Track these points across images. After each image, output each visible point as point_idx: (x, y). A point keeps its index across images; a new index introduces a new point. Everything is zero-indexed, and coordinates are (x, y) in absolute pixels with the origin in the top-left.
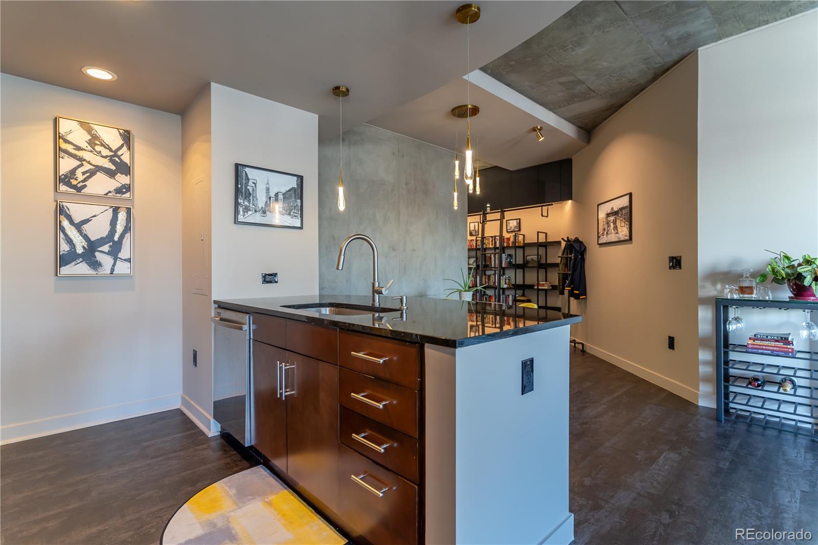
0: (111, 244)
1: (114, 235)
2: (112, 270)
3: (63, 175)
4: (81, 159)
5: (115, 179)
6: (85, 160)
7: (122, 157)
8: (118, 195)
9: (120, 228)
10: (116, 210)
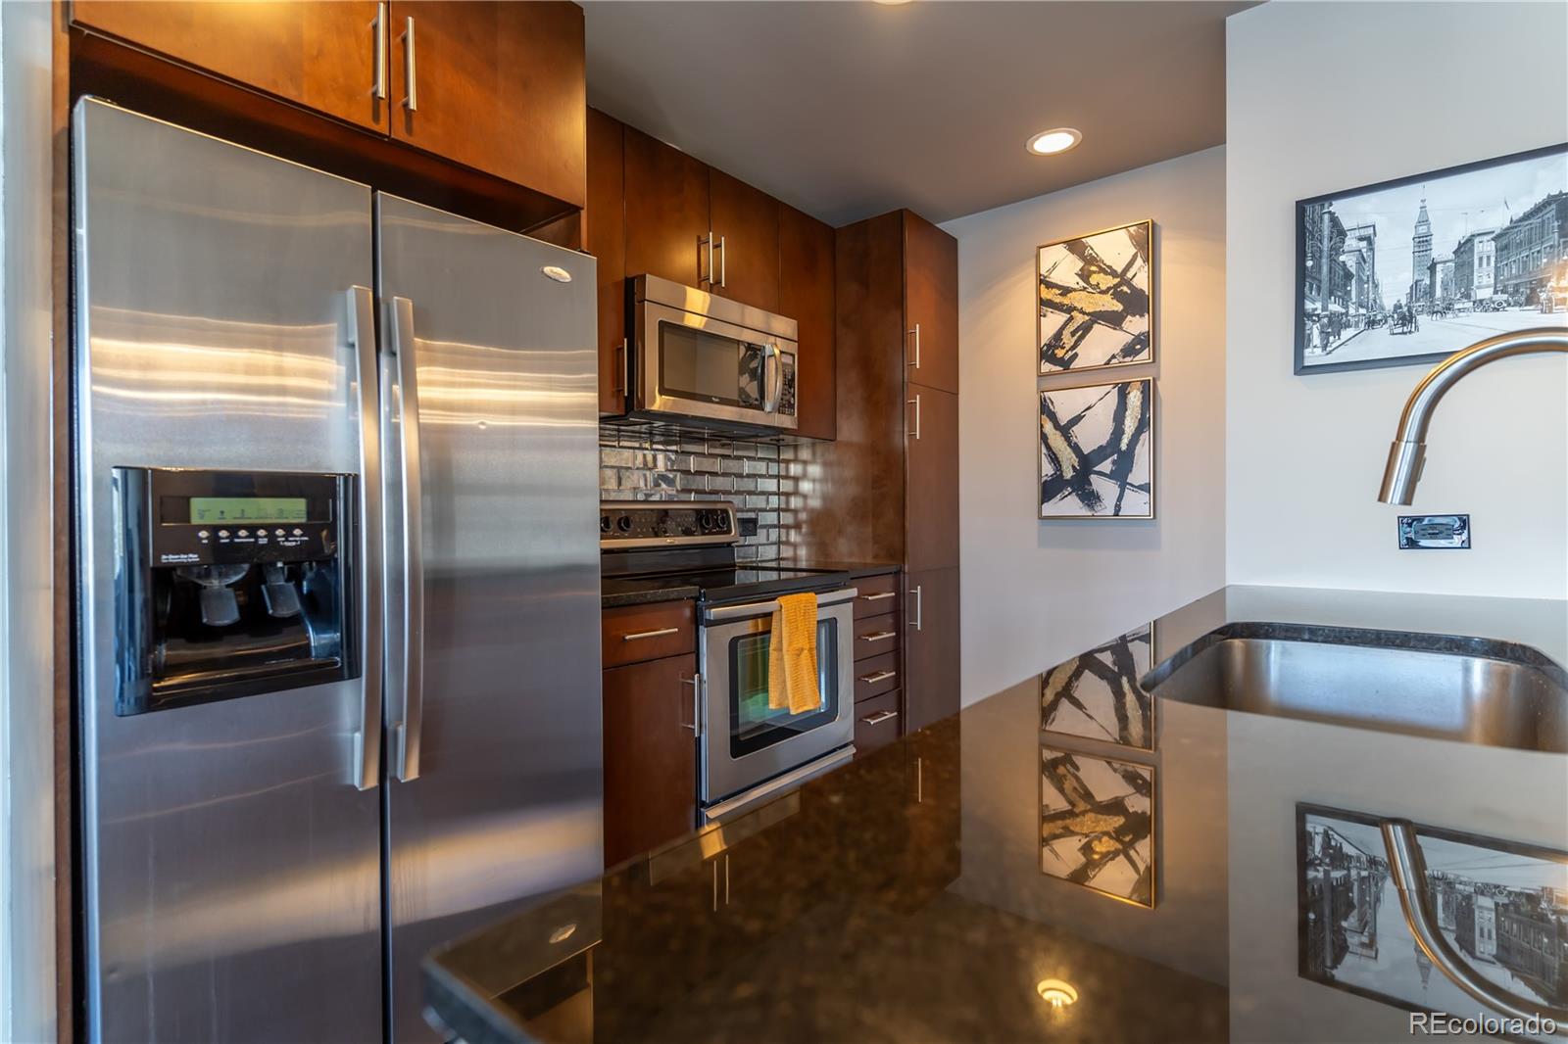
0: (1115, 457)
1: (1120, 440)
2: (1118, 508)
3: (1045, 344)
4: (1070, 309)
5: (1121, 329)
6: (1075, 309)
7: (1135, 282)
8: (1128, 359)
9: (1130, 425)
10: (1123, 391)
